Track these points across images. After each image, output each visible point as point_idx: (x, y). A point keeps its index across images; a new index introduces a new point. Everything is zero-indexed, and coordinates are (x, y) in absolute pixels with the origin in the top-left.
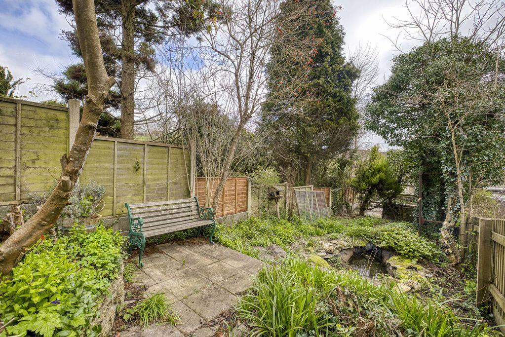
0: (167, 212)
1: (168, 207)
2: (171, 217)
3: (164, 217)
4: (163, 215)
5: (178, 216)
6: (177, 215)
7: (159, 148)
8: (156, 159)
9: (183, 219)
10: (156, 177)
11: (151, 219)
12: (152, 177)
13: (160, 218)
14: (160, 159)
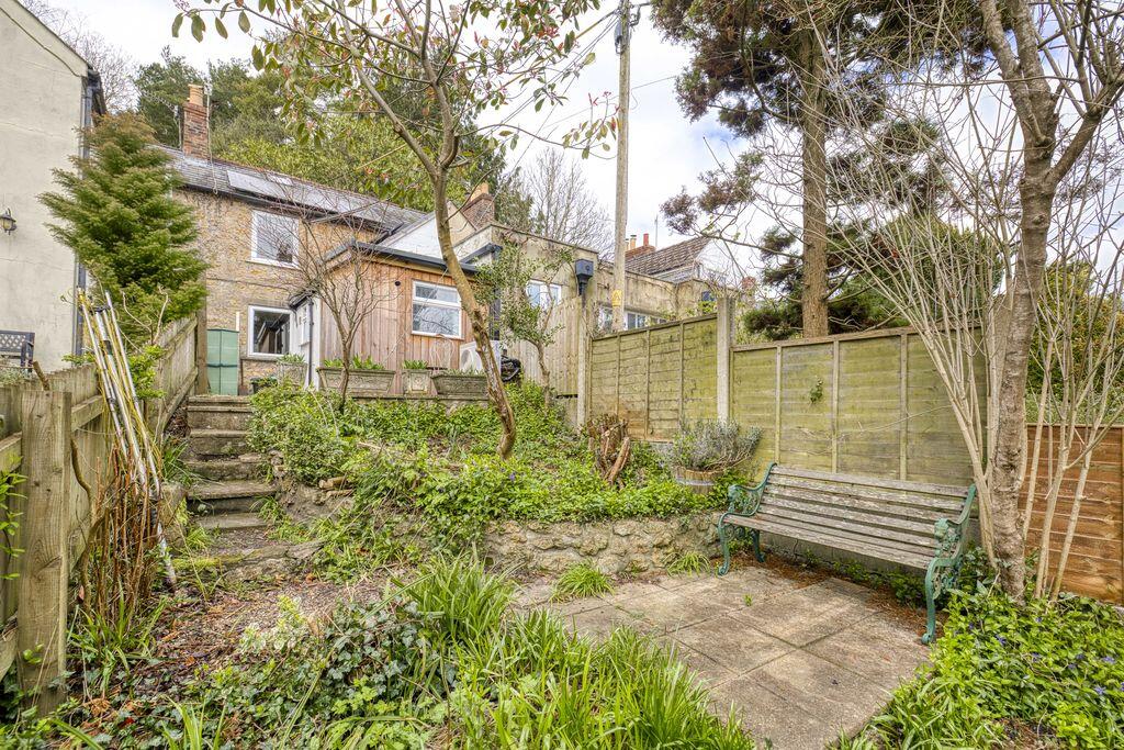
0: (847, 502)
1: (854, 491)
2: (851, 517)
3: (833, 511)
4: (833, 506)
5: (874, 521)
6: (874, 519)
7: (874, 342)
8: (865, 371)
9: (886, 533)
10: (866, 416)
11: (803, 504)
12: (855, 416)
13: (821, 509)
14: (878, 370)
